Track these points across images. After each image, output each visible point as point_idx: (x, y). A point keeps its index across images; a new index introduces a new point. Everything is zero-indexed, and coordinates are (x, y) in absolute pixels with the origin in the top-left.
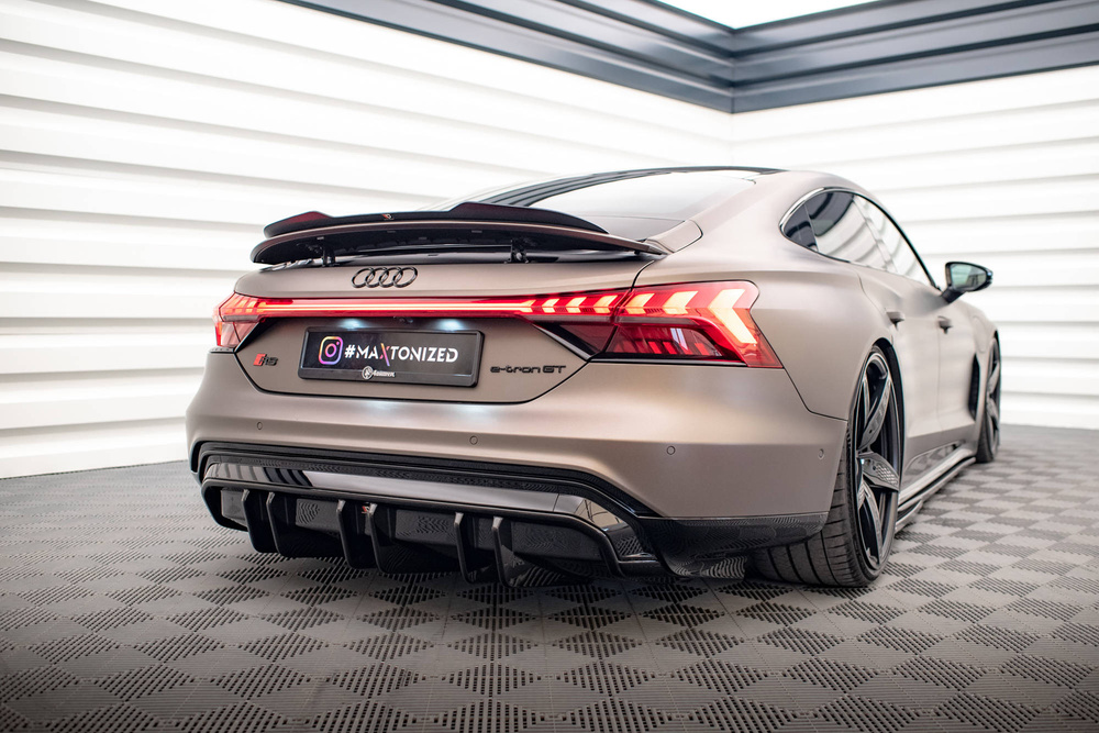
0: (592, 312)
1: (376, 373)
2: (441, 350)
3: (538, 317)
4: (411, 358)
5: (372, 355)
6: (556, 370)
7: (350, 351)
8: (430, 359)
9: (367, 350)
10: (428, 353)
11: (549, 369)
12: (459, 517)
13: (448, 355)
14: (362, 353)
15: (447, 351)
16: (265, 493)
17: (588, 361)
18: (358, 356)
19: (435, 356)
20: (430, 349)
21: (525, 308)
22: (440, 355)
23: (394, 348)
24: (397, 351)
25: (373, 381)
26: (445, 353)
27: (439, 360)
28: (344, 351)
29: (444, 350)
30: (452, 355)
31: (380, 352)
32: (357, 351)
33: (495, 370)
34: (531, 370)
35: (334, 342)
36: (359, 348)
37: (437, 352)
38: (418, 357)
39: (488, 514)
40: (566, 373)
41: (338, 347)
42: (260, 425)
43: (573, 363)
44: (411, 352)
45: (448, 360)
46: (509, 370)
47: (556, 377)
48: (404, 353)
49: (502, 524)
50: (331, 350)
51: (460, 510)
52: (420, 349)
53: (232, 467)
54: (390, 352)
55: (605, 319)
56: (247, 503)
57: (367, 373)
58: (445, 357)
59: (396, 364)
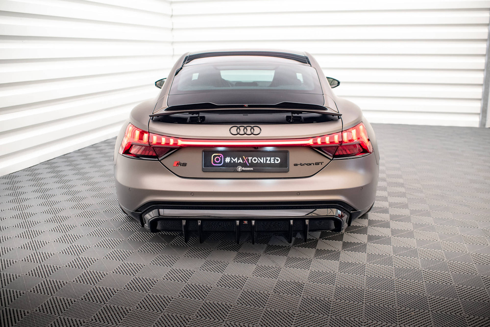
1: (243, 169)
2: (272, 158)
3: (316, 146)
4: (259, 162)
5: (239, 161)
6: (320, 164)
7: (228, 160)
8: (268, 162)
9: (236, 159)
10: (267, 160)
13: (276, 160)
14: (234, 160)
15: (275, 158)
17: (332, 160)
18: (232, 162)
19: (270, 160)
20: (267, 158)
21: (310, 142)
22: (272, 160)
23: (250, 158)
24: (251, 159)
25: (243, 171)
26: (274, 159)
27: (272, 162)
28: (224, 160)
29: (274, 158)
30: (278, 160)
31: (243, 160)
32: (231, 160)
33: (296, 165)
34: (310, 164)
35: (219, 156)
36: (232, 158)
38: (262, 161)
40: (324, 165)
41: (221, 158)
43: (326, 161)
44: (258, 160)
45: (276, 162)
46: (301, 165)
47: (320, 166)
48: (255, 160)
50: (217, 160)
52: (262, 158)
54: (248, 160)
57: (239, 169)
58: (274, 161)
59: (252, 165)
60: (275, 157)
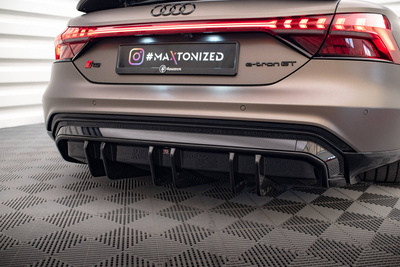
0: (314, 27)
1: (168, 69)
2: (212, 53)
3: (280, 31)
4: (192, 59)
5: (164, 58)
6: (290, 64)
7: (149, 57)
8: (205, 59)
9: (161, 55)
10: (203, 56)
11: (285, 64)
12: (232, 156)
13: (217, 57)
14: (158, 57)
16: (99, 143)
17: (311, 59)
18: (155, 59)
19: (208, 57)
20: (205, 53)
21: (272, 25)
22: (211, 56)
23: (180, 54)
24: (182, 56)
25: (167, 74)
26: (215, 55)
27: (211, 60)
28: (145, 56)
29: (214, 53)
30: (220, 57)
31: (170, 56)
32: (154, 56)
33: (249, 65)
34: (272, 65)
35: (138, 51)
36: (156, 55)
37: (209, 55)
38: (196, 58)
39: (251, 153)
40: (296, 66)
41: (141, 55)
42: (94, 102)
43: (300, 60)
44: (191, 56)
45: (217, 59)
46: (258, 65)
47: (290, 68)
48: (186, 56)
49: (261, 160)
50: (137, 56)
51: (232, 151)
52: (197, 54)
53: (72, 128)
54: (177, 56)
55: (322, 32)
56: (87, 149)
58: (215, 58)
59: (182, 63)
60: (216, 52)
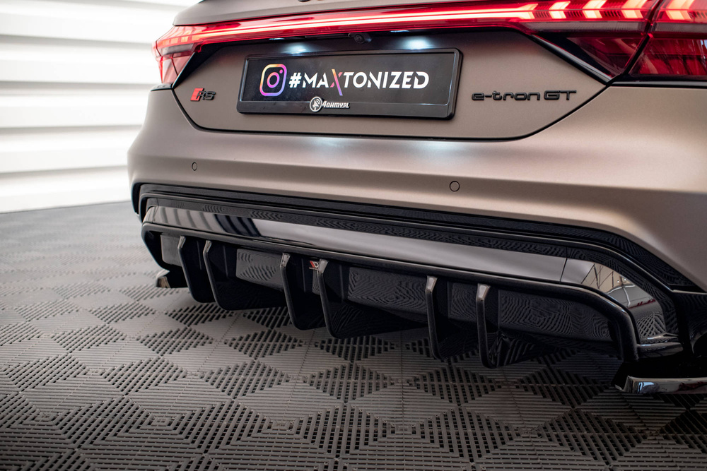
0: (618, 16)
1: (326, 104)
2: (406, 74)
3: (542, 26)
4: (369, 85)
5: (321, 83)
6: (563, 97)
7: (295, 80)
8: (394, 86)
9: (315, 78)
10: (391, 79)
11: (552, 96)
12: (431, 282)
13: (416, 80)
14: (309, 81)
15: (415, 75)
16: (203, 241)
17: (608, 84)
18: (304, 86)
19: (400, 81)
20: (393, 74)
22: (406, 80)
23: (348, 74)
24: (351, 78)
25: (323, 114)
26: (412, 78)
27: (405, 86)
28: (288, 80)
29: (411, 73)
30: (421, 80)
31: (330, 80)
32: (303, 79)
33: (478, 97)
34: (526, 97)
35: (277, 70)
36: (306, 76)
37: (402, 77)
38: (378, 83)
39: (470, 280)
40: (576, 100)
41: (282, 76)
42: (194, 165)
43: (587, 86)
44: (369, 78)
45: (416, 86)
46: (496, 97)
47: (562, 105)
48: (360, 80)
50: (273, 80)
51: (432, 274)
52: (380, 74)
53: (170, 211)
54: (342, 79)
55: (635, 27)
56: (183, 251)
57: (315, 105)
58: (412, 83)
59: (351, 94)
60: (415, 70)
